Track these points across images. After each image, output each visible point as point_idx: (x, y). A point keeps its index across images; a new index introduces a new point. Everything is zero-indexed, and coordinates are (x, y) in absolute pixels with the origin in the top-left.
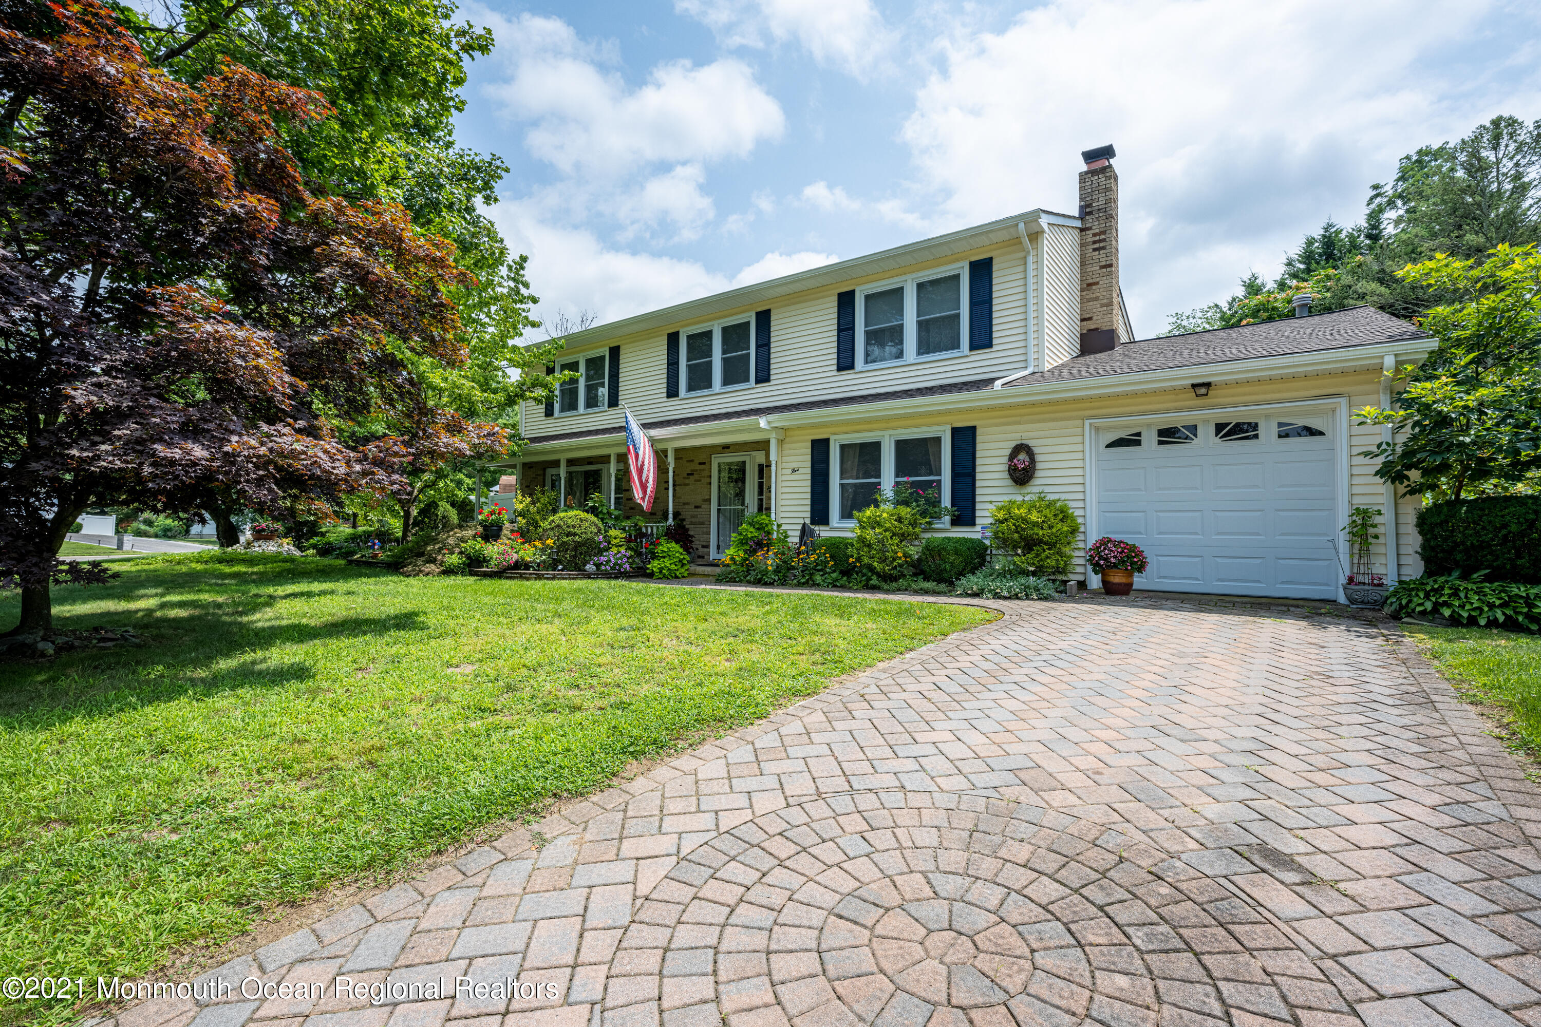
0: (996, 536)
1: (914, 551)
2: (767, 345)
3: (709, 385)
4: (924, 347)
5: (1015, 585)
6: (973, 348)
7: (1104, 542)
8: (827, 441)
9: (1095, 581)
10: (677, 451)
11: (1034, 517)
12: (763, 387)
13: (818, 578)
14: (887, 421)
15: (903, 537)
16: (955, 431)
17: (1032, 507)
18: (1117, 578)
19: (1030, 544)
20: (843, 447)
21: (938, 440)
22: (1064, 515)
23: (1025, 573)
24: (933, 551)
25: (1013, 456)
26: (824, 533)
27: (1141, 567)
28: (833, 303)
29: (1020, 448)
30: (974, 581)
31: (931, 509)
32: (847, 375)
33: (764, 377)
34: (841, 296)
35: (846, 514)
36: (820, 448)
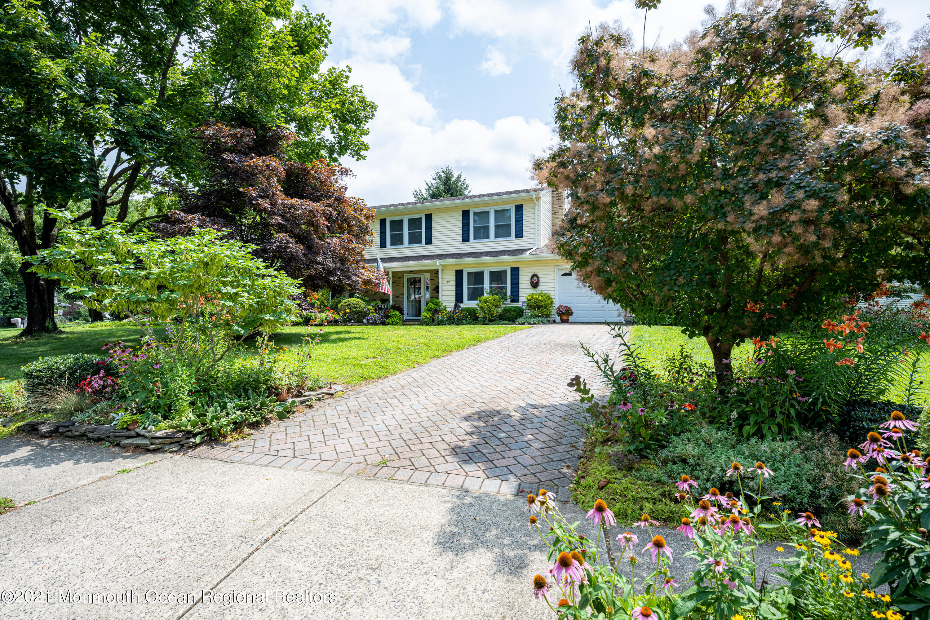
0: (528, 305)
1: (500, 310)
2: (431, 228)
3: (402, 243)
4: (497, 236)
5: (535, 320)
6: (516, 237)
7: (561, 306)
8: (462, 271)
9: (558, 319)
10: (393, 272)
11: (541, 298)
12: (429, 246)
13: (464, 322)
14: (486, 264)
15: (496, 306)
16: (512, 269)
17: (539, 295)
18: (565, 318)
19: (539, 307)
20: (469, 274)
21: (505, 272)
22: (549, 298)
23: (538, 316)
24: (506, 310)
25: (532, 278)
26: (462, 306)
27: (571, 314)
28: (460, 214)
29: (535, 275)
30: (522, 320)
31: (504, 297)
32: (466, 244)
33: (429, 241)
34: (463, 212)
35: (470, 299)
36: (459, 274)
